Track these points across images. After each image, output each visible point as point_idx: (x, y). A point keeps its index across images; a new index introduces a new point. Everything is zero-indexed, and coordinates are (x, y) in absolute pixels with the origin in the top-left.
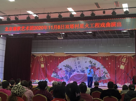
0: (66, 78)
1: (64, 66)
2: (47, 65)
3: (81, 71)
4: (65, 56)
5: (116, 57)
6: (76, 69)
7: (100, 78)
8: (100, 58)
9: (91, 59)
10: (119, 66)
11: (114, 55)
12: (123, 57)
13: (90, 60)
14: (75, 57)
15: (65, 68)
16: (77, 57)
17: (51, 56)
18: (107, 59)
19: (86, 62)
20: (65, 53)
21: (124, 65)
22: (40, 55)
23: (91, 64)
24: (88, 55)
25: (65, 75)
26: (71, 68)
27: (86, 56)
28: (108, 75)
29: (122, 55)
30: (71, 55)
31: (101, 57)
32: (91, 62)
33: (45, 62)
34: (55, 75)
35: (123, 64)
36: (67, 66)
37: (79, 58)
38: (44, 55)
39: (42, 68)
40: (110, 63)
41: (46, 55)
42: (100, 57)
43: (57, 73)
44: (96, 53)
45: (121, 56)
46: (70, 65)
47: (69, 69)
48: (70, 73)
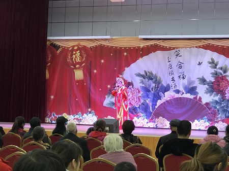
0: (145, 109)
1: (139, 75)
2: (90, 73)
3: (185, 88)
4: (142, 46)
6: (171, 83)
9: (215, 56)
13: (212, 59)
14: (170, 49)
15: (142, 82)
16: (174, 49)
17: (101, 47)
19: (200, 64)
22: (72, 44)
23: (213, 70)
24: (207, 42)
25: (142, 101)
26: (158, 82)
27: (200, 47)
30: (157, 42)
32: (213, 64)
33: (86, 64)
34: (113, 100)
36: (148, 76)
37: (182, 52)
38: (82, 43)
39: (78, 81)
41: (89, 45)
46: (154, 73)
47: (154, 85)
48: (154, 94)
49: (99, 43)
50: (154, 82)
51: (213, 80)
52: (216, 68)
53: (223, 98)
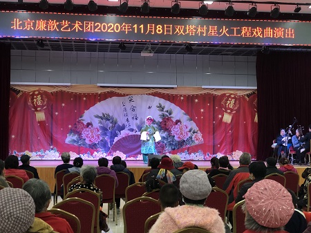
0: (104, 145)
1: (97, 117)
2: (52, 114)
3: (138, 127)
4: (99, 92)
5: (215, 97)
6: (126, 123)
7: (182, 143)
8: (182, 98)
9: (162, 101)
10: (220, 116)
11: (210, 92)
12: (229, 96)
13: (160, 104)
14: (124, 95)
15: (100, 123)
16: (127, 95)
17: (62, 92)
18: (196, 101)
19: (149, 108)
20: (99, 85)
21: (230, 113)
22: (32, 89)
23: (161, 113)
24: (155, 90)
25: (101, 138)
26: (114, 123)
27: (149, 94)
28: (200, 135)
29: (226, 92)
30: (113, 90)
31: (185, 96)
32: (161, 108)
33: (48, 106)
34: (75, 137)
35: (229, 111)
36: (106, 118)
37: (134, 98)
38: (43, 89)
39: (39, 122)
40: (202, 110)
41: (50, 90)
42: (181, 96)
43: (80, 134)
44: (173, 88)
45: (225, 94)
46: (111, 115)
47: (111, 125)
48: (111, 132)
49: (59, 89)
50: (111, 123)
51: (161, 120)
52: (162, 111)
53: (170, 135)
